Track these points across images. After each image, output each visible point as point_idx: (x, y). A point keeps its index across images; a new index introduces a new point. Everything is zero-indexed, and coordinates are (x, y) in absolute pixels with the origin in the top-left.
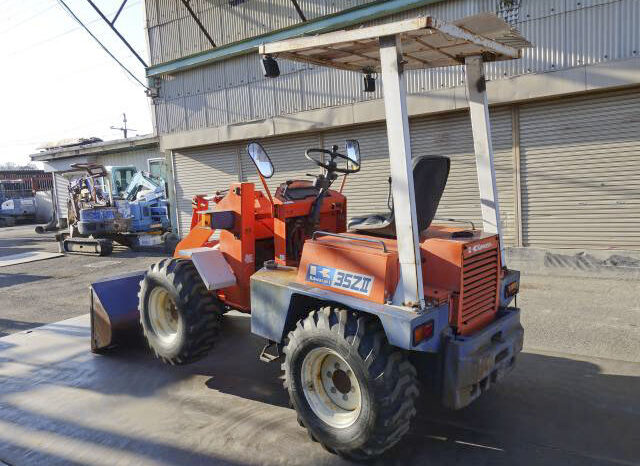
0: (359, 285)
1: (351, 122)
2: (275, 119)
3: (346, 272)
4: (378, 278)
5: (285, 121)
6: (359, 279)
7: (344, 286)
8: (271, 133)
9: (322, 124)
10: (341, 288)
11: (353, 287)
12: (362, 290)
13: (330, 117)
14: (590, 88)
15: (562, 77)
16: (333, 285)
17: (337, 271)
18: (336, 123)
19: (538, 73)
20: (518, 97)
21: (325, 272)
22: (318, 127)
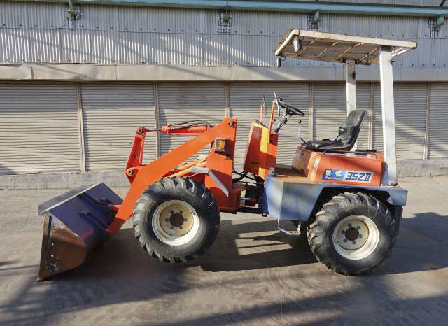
0: (364, 178)
1: (114, 79)
2: (33, 66)
3: (353, 172)
4: (376, 173)
5: (47, 69)
6: (364, 174)
7: (353, 180)
8: (29, 77)
9: (86, 76)
10: (351, 181)
11: (359, 180)
12: (365, 180)
13: (95, 72)
14: (269, 79)
15: (256, 71)
16: (344, 180)
17: (347, 171)
18: (100, 77)
19: (244, 66)
20: (233, 78)
21: (338, 173)
22: (81, 78)
